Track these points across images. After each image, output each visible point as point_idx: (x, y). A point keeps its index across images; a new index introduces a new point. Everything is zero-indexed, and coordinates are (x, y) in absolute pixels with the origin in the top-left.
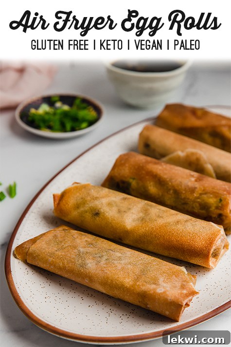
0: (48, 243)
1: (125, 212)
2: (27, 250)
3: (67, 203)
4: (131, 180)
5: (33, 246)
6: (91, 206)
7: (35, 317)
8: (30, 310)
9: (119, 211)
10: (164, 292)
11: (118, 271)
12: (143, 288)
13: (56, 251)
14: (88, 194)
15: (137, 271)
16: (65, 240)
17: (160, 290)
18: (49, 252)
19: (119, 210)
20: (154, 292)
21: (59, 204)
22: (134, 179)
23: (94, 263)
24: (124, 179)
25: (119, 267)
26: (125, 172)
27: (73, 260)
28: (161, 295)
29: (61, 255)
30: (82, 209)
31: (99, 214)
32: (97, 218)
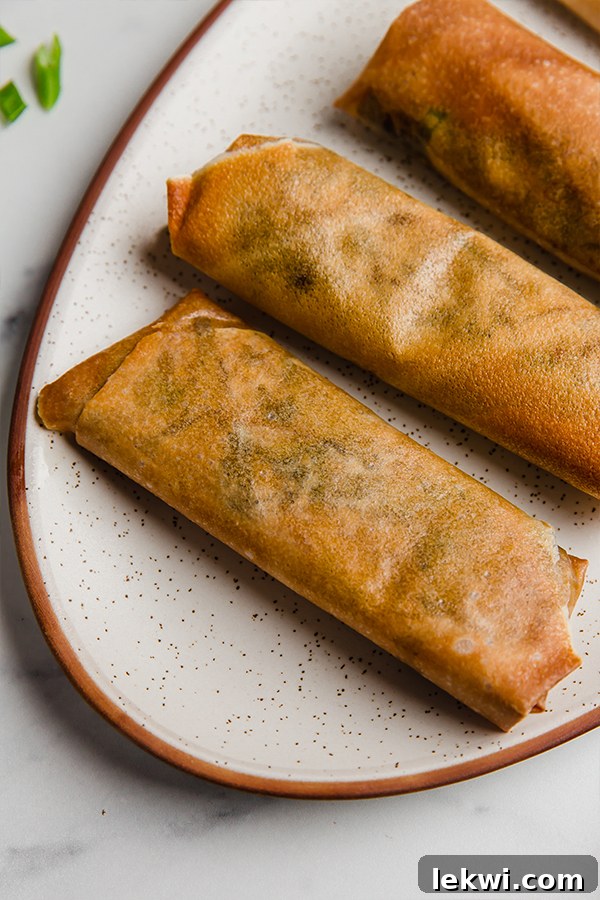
0: (141, 398)
1: (394, 281)
2: (76, 412)
3: (211, 225)
4: (433, 121)
5: (94, 402)
6: (288, 250)
7: (91, 682)
8: (76, 651)
9: (377, 277)
10: (475, 657)
11: (345, 547)
12: (415, 626)
13: (164, 433)
14: (281, 196)
15: (405, 549)
16: (194, 380)
17: (462, 646)
18: (141, 435)
19: (376, 269)
20: (445, 650)
21: (184, 220)
22: (443, 116)
23: (276, 501)
24: (410, 112)
25: (351, 528)
26: (418, 83)
27: (212, 480)
28: (463, 664)
29: (179, 453)
30: (257, 255)
31: (309, 283)
32: (304, 298)
